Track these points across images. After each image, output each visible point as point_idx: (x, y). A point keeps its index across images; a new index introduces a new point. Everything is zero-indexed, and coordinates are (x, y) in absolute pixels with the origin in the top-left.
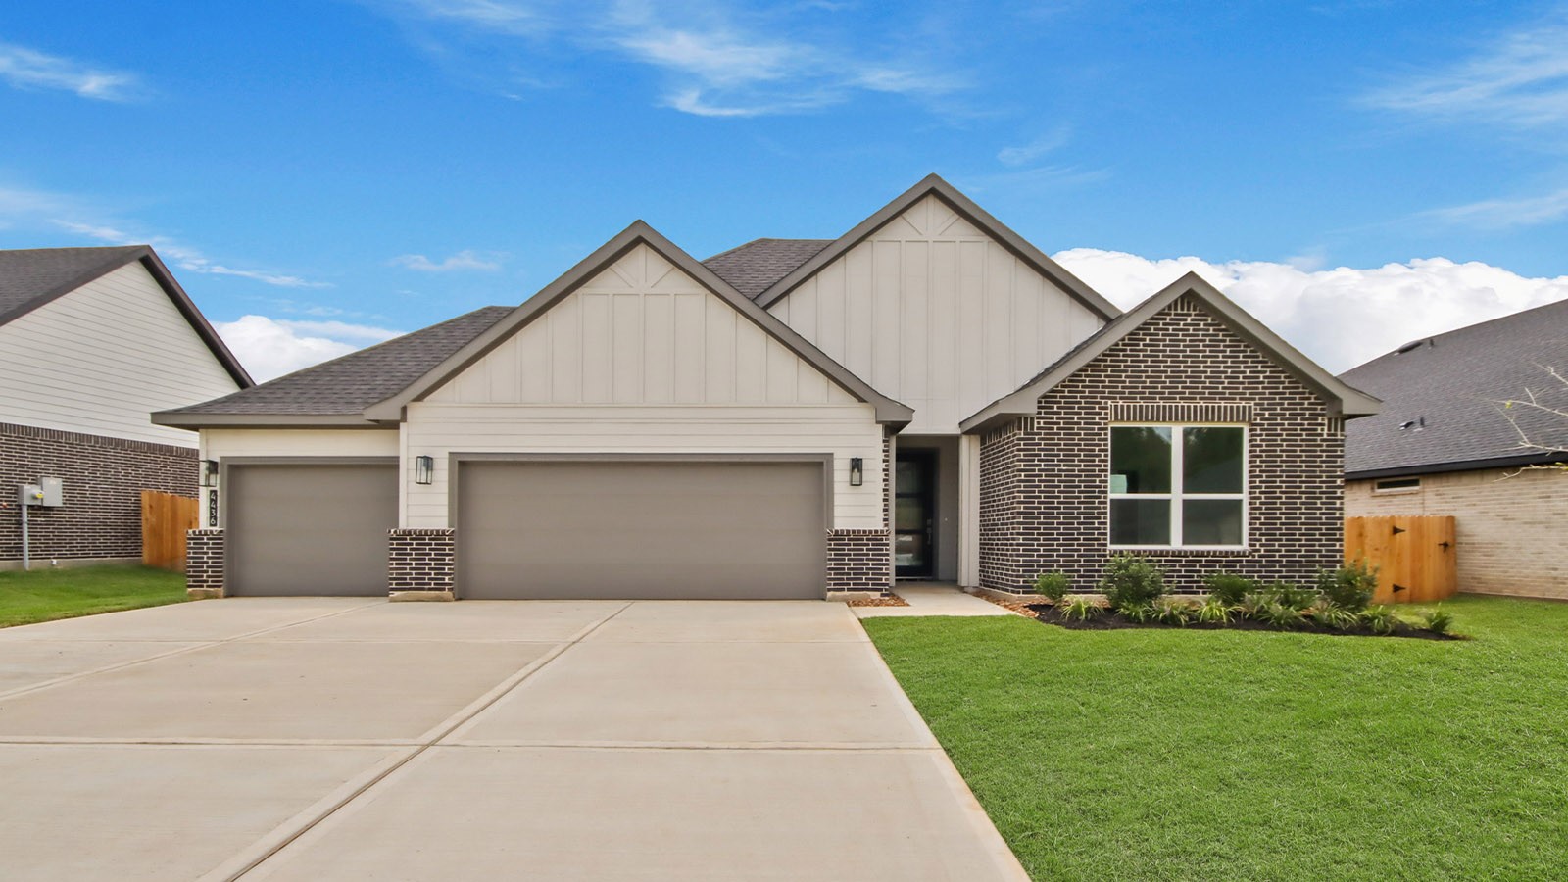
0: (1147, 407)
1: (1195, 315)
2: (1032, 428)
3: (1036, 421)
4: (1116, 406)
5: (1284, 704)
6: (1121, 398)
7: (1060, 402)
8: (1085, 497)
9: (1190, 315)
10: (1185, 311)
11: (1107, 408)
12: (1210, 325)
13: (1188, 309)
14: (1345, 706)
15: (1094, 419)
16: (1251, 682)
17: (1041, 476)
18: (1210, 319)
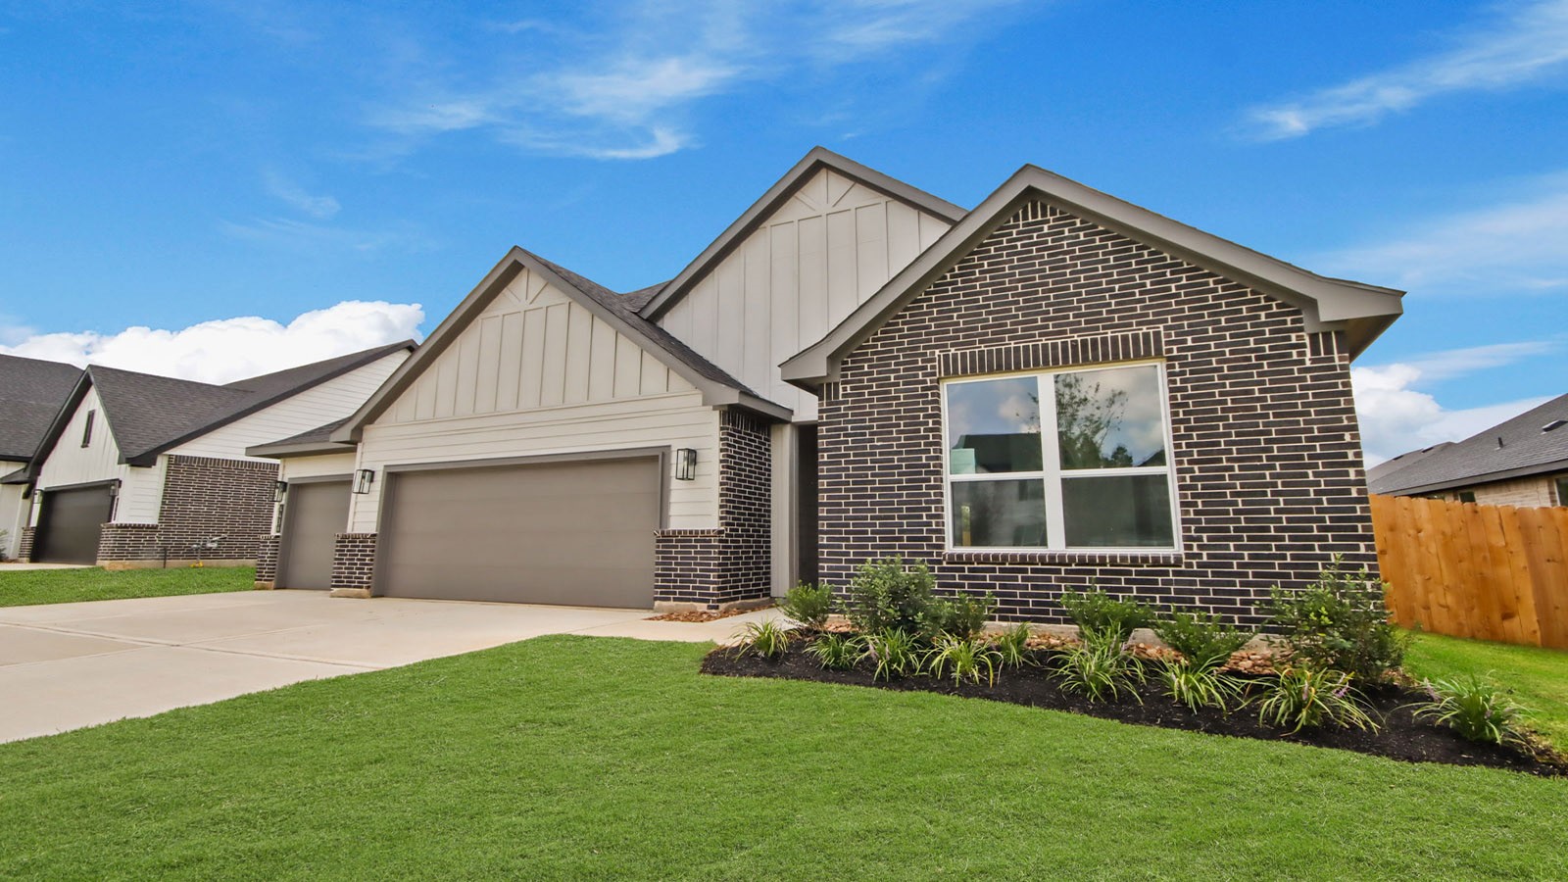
0: (990, 352)
1: (1054, 220)
2: (836, 395)
3: (841, 387)
4: (946, 357)
5: (1157, 821)
6: (952, 345)
7: (872, 360)
8: (908, 481)
9: (1048, 221)
10: (1040, 219)
11: (933, 360)
12: (1080, 229)
13: (1044, 214)
14: (1227, 824)
15: (917, 376)
16: (1121, 797)
17: (849, 456)
18: (1078, 221)
